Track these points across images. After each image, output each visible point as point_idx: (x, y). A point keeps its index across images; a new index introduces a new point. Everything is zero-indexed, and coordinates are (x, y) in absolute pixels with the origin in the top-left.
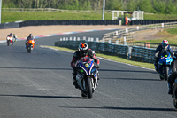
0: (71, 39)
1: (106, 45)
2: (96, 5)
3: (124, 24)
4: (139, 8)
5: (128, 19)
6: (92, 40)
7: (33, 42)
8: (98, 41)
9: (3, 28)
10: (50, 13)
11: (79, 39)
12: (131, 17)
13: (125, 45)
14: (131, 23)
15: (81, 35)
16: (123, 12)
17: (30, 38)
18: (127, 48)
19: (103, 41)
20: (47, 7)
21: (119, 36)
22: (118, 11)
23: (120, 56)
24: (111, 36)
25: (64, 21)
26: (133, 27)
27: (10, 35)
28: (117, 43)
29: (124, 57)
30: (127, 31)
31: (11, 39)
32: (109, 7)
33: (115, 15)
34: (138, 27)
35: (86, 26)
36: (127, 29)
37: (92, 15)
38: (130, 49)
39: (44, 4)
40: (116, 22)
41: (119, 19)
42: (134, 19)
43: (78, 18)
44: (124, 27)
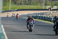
0: (33, 15)
1: (45, 17)
2: (41, 4)
3: (50, 10)
4: (55, 5)
5: (52, 9)
6: (40, 16)
7: (18, 16)
8: (42, 16)
9: (11, 12)
10: (26, 7)
11: (36, 15)
12: (53, 8)
13: (51, 17)
14: (53, 10)
15: (36, 14)
16: (50, 6)
17: (17, 15)
18: (51, 18)
19: (44, 16)
20: (25, 5)
21: (49, 14)
22: (49, 6)
23: (49, 21)
24: (46, 14)
25: (31, 9)
26: (53, 11)
27: (13, 14)
28: (48, 17)
29: (51, 21)
30: (51, 13)
31: (13, 15)
32: (46, 5)
33: (48, 7)
34: (55, 11)
35: (38, 11)
36: (51, 12)
37: (40, 7)
38: (53, 18)
39: (24, 4)
40: (48, 10)
41: (49, 9)
42: (54, 9)
43: (35, 8)
44: (50, 11)
